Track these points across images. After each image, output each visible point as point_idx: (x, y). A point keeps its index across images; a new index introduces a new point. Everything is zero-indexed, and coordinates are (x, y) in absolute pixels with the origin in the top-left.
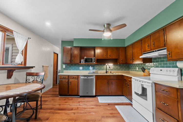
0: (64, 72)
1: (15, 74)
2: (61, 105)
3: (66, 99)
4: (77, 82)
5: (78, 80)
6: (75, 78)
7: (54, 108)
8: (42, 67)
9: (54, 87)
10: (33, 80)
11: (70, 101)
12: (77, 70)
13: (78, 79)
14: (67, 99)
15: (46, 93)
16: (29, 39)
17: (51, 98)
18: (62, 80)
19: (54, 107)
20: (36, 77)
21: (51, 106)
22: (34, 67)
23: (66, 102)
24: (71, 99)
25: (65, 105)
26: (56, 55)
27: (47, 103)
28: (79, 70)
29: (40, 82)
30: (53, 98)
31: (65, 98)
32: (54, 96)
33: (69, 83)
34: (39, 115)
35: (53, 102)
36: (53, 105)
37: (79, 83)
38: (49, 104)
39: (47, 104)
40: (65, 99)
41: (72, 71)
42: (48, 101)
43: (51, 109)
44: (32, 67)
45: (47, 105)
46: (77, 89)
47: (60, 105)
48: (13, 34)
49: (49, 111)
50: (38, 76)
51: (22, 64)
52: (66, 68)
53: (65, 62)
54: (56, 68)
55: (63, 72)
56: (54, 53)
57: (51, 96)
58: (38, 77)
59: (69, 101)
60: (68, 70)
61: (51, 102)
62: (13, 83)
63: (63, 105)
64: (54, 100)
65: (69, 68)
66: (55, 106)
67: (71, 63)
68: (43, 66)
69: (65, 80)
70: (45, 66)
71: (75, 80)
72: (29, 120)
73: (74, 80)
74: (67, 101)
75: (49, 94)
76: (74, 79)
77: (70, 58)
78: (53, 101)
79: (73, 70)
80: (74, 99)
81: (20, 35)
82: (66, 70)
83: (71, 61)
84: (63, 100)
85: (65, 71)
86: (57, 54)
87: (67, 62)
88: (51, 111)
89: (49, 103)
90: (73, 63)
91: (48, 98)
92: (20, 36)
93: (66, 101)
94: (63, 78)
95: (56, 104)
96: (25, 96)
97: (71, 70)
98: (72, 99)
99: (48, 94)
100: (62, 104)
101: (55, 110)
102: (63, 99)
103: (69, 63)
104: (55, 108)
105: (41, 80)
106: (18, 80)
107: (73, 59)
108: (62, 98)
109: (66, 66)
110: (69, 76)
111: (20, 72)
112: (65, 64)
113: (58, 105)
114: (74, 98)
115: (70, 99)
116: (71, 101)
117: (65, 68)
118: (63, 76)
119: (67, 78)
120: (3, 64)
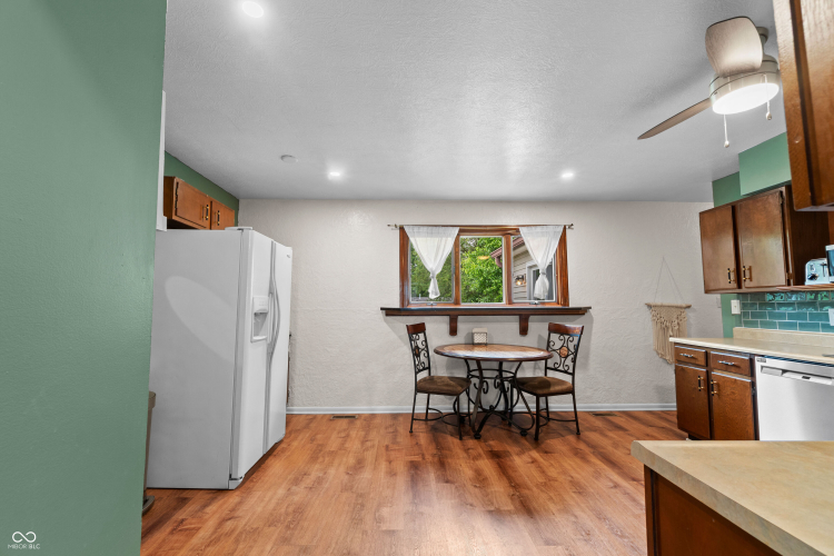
0: (735, 333)
1: (532, 325)
4: (748, 393)
5: (753, 384)
6: (737, 371)
8: (646, 309)
12: (814, 327)
13: (751, 375)
28: (827, 327)
29: (573, 353)
39: (611, 435)
45: (605, 436)
46: (752, 431)
50: (571, 336)
51: (557, 302)
52: (744, 314)
53: (711, 286)
55: (730, 337)
58: (571, 339)
60: (753, 324)
65: (762, 315)
68: (651, 307)
70: (659, 304)
71: (739, 379)
73: (734, 377)
76: (733, 370)
81: (538, 229)
82: (747, 324)
83: (739, 275)
85: (742, 328)
87: (722, 285)
90: (752, 284)
91: (643, 427)
92: (538, 233)
94: (688, 361)
97: (772, 326)
107: (746, 263)
109: (743, 306)
110: (708, 352)
117: (739, 316)
118: (684, 351)
119: (703, 363)
120: (510, 302)
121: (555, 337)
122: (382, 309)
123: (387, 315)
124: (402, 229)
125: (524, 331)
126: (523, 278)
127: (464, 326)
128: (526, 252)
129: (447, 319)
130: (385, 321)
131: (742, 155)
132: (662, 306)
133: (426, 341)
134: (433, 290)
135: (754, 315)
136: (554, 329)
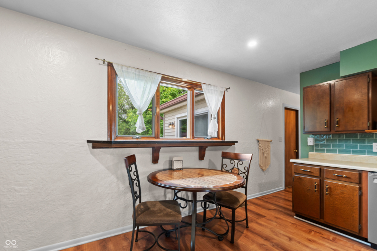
0: (309, 155)
1: (208, 153)
2: (293, 242)
3: (313, 233)
4: (357, 193)
5: (360, 188)
6: (347, 180)
7: (274, 239)
8: (256, 142)
9: (288, 189)
10: (233, 168)
11: (324, 243)
13: (360, 183)
14: (318, 234)
15: (267, 199)
16: (228, 90)
17: (273, 213)
18: (300, 178)
19: (275, 237)
20: (236, 161)
21: (267, 232)
22: (237, 142)
23: (310, 240)
24: (331, 238)
25: (307, 247)
26: (293, 114)
27: (261, 221)
28: (371, 152)
29: (244, 173)
30: (278, 216)
31: (311, 228)
32: (281, 211)
33: (325, 190)
34: (240, 239)
35: (275, 224)
36: (273, 232)
37: (364, 198)
38: (266, 227)
39: (262, 223)
40: (310, 232)
41: (338, 156)
42: (264, 217)
43: (267, 239)
44: (233, 143)
45: (261, 225)
46: (357, 216)
47: (290, 239)
48: (202, 88)
49: (262, 241)
50: (241, 160)
51: (218, 138)
52: (316, 145)
53: (310, 129)
54: (293, 144)
55: (307, 157)
56: (286, 109)
57: (275, 209)
58: (241, 162)
59: (321, 242)
60: (323, 151)
61: (270, 222)
62: (207, 168)
63: (299, 243)
64: (279, 221)
65: (327, 146)
66: (277, 235)
67: (333, 131)
68: (258, 141)
69: (311, 180)
70: (262, 140)
71: (349, 185)
72: (222, 240)
73: (345, 184)
74: (314, 239)
75: (272, 202)
76: (344, 179)
77: (327, 117)
78: (276, 222)
79: (340, 152)
80: (342, 243)
81: (212, 87)
82: (317, 150)
83: (330, 124)
84: (304, 231)
85: (314, 153)
86: (297, 111)
87: (318, 129)
88: (266, 243)
89: (266, 224)
90: (340, 129)
91: (268, 212)
92: (211, 90)
93: (310, 237)
94: (304, 173)
95: (282, 232)
96: (214, 193)
97: (335, 151)
98: (334, 240)
99: (269, 203)
100: (295, 241)
101: (273, 246)
102: (304, 229)
103: (326, 130)
104: (275, 241)
105: (246, 169)
106: (213, 164)
107: (338, 117)
108: (303, 223)
109: (315, 140)
110: (321, 169)
111: (216, 150)
112: (314, 133)
113: (286, 238)
114: (345, 240)
115: (326, 237)
116: (327, 244)
117: (313, 146)
118: (302, 168)
119: (318, 174)
120: (193, 137)
121: (226, 161)
122: (88, 141)
123: (93, 147)
124: (110, 65)
125: (201, 157)
126: (173, 124)
127: (164, 155)
128: (204, 100)
129: (150, 150)
130: (92, 153)
131: (342, 53)
132: (263, 141)
133: (137, 171)
134: (139, 125)
135: (322, 146)
136: (225, 155)
